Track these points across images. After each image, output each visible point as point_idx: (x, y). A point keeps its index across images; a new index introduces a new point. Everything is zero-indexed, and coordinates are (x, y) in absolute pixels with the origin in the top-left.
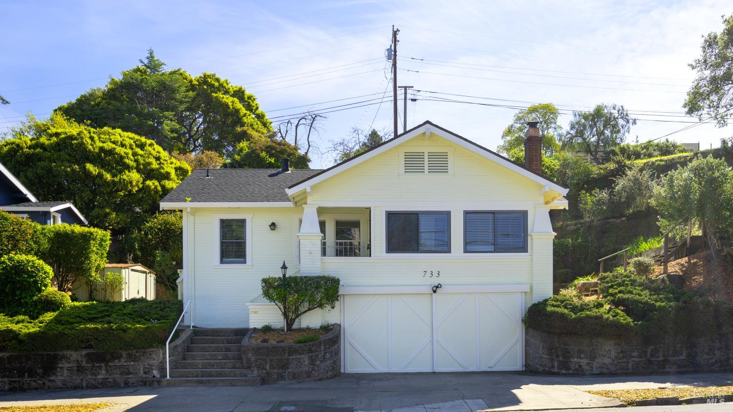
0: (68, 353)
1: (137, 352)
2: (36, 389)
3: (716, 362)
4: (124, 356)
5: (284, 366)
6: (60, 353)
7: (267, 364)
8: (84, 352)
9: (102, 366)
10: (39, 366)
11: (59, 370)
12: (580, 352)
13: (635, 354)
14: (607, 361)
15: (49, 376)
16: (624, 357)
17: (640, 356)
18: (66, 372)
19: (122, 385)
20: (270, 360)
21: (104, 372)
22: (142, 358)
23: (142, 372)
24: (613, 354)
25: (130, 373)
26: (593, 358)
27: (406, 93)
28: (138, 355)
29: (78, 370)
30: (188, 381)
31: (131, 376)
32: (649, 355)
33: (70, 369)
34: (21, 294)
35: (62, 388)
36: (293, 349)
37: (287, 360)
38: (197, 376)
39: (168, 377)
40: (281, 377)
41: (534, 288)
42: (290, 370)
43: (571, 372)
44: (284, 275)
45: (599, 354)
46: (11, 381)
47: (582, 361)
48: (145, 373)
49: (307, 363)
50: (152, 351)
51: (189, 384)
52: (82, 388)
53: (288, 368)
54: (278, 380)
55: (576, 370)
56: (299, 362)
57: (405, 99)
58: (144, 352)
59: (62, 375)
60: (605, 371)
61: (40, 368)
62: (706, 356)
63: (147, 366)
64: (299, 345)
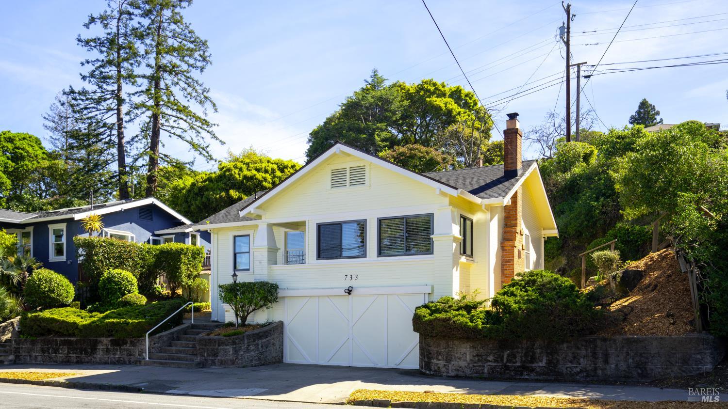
0: (102, 339)
1: (135, 340)
2: (88, 362)
3: (581, 371)
4: (129, 342)
5: (215, 354)
6: (99, 339)
7: (205, 352)
8: (109, 339)
9: (117, 349)
10: (89, 347)
11: (98, 350)
12: (439, 353)
13: (491, 358)
14: (463, 364)
15: (93, 354)
16: (479, 361)
17: (496, 361)
18: (101, 352)
19: (128, 363)
20: (207, 349)
21: (119, 353)
22: (137, 344)
23: (137, 355)
24: (469, 357)
25: (131, 355)
26: (448, 360)
27: (579, 71)
28: (135, 341)
29: (107, 351)
30: (155, 362)
31: (132, 357)
32: (505, 360)
33: (103, 350)
34: (111, 297)
35: (99, 363)
36: (221, 342)
37: (217, 349)
38: (166, 359)
39: (147, 359)
40: (213, 363)
41: (435, 289)
42: (219, 358)
43: (432, 373)
44: (235, 282)
45: (455, 357)
46: (78, 357)
47: (440, 362)
48: (139, 355)
49: (231, 353)
50: (143, 339)
51: (155, 365)
52: (109, 363)
53: (217, 356)
54: (211, 365)
55: (435, 371)
56: (225, 352)
57: (578, 77)
58: (139, 340)
59: (99, 355)
60: (461, 374)
61: (89, 349)
62: (569, 365)
63: (140, 350)
64: (225, 338)
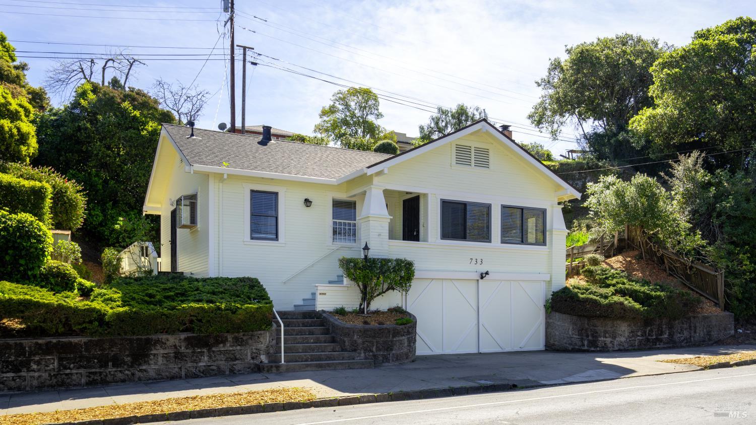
0: (164, 337)
1: (244, 335)
2: (123, 381)
3: (684, 339)
4: (230, 339)
5: (388, 348)
6: (154, 337)
7: (373, 346)
8: (183, 336)
9: (204, 352)
10: (127, 353)
11: (152, 357)
12: (606, 332)
13: (639, 334)
14: (623, 339)
15: (140, 364)
16: (633, 336)
17: (642, 336)
18: (160, 360)
19: (227, 373)
20: (376, 342)
21: (206, 358)
22: (250, 341)
23: (249, 357)
24: (627, 334)
25: (236, 359)
26: (614, 337)
27: (245, 54)
28: (245, 338)
29: (176, 357)
30: (307, 366)
31: (237, 362)
32: (647, 335)
33: (166, 356)
34: (27, 264)
35: (155, 379)
36: (396, 331)
37: (392, 341)
38: (306, 361)
39: (283, 362)
40: (386, 359)
41: (553, 277)
42: (394, 352)
43: (598, 349)
44: (366, 256)
45: (618, 334)
46: (90, 373)
47: (607, 339)
48: (253, 358)
49: (406, 344)
50: (261, 334)
51: (309, 368)
52: (181, 378)
53: (392, 350)
54: (383, 362)
55: (603, 347)
56: (401, 344)
57: (244, 60)
58: (252, 335)
59: (156, 363)
60: (622, 348)
61: (128, 356)
62: (679, 335)
63: (254, 351)
64: (401, 327)
